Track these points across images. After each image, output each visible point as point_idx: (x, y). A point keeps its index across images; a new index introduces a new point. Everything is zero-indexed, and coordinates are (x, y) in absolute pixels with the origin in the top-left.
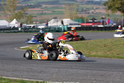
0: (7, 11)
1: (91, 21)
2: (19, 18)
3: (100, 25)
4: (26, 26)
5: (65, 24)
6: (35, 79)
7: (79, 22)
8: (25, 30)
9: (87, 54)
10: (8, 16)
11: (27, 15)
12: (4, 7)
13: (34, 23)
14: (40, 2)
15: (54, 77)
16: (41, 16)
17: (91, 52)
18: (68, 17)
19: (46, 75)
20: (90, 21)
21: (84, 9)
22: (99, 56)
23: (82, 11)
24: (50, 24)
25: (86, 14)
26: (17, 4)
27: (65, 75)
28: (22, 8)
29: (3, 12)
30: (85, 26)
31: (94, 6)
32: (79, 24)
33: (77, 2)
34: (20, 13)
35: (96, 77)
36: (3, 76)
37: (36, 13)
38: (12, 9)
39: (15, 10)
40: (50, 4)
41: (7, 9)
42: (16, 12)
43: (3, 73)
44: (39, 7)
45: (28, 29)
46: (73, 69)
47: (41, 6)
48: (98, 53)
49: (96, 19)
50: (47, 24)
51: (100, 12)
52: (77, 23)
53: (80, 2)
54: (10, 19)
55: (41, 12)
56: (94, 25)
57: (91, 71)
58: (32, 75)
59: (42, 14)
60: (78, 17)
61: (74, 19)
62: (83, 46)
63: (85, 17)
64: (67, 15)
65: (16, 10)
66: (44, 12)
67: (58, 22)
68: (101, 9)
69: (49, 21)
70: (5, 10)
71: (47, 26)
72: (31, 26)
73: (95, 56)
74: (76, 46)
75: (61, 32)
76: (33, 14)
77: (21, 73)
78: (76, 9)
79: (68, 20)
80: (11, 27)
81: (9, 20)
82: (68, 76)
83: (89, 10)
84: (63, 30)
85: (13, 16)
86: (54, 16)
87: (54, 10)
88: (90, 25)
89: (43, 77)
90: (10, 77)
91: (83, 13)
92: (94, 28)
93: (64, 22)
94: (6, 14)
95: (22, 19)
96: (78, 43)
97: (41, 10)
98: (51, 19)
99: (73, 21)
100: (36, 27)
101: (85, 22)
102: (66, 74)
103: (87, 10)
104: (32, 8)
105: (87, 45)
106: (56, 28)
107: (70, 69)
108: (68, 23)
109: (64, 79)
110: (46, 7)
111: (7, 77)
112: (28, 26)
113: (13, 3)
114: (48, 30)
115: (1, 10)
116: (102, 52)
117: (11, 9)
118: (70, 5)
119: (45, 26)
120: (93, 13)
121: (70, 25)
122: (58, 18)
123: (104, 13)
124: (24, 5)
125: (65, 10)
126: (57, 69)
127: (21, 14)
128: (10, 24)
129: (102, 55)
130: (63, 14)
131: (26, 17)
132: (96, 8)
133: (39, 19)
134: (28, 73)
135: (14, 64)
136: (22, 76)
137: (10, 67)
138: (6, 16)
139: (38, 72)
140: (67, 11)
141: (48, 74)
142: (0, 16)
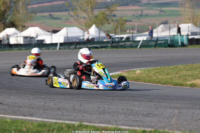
0: (80, 11)
2: (101, 23)
4: (114, 37)
5: (182, 33)
6: (139, 127)
8: (113, 45)
10: (82, 20)
11: (115, 18)
13: (128, 31)
15: (173, 123)
16: (139, 20)
18: (188, 21)
24: (157, 32)
27: (191, 120)
28: (107, 6)
29: (72, 13)
34: (104, 14)
36: (83, 122)
37: (130, 13)
38: (90, 7)
39: (94, 9)
41: (81, 8)
42: (96, 12)
43: (83, 116)
44: (137, 4)
45: (118, 42)
47: (139, 2)
54: (86, 25)
55: (140, 13)
58: (133, 119)
59: (141, 15)
61: (199, 25)
64: (187, 17)
65: (96, 10)
66: (145, 12)
67: (171, 30)
69: (155, 28)
70: (76, 9)
72: (122, 38)
75: (177, 47)
76: (127, 16)
77: (113, 116)
79: (189, 27)
81: (84, 27)
82: (196, 121)
84: (180, 44)
85: (90, 19)
86: (163, 19)
87: (163, 9)
89: (153, 124)
90: (95, 123)
94: (78, 16)
95: (107, 25)
97: (139, 10)
98: (158, 26)
99: (198, 28)
100: (131, 39)
102: (193, 119)
104: (124, 5)
106: (168, 40)
108: (189, 31)
109: (191, 126)
110: (148, 3)
111: (91, 122)
112: (118, 38)
114: (154, 43)
115: (70, 9)
117: (87, 8)
119: (148, 37)
121: (191, 35)
122: (169, 22)
125: (183, 9)
126: (176, 111)
127: (104, 16)
130: (180, 15)
131: (113, 21)
133: (136, 24)
134: (126, 117)
135: (100, 102)
136: (116, 121)
137: (93, 106)
138: (78, 20)
139: (143, 115)
140: (186, 9)
141: (161, 119)
142: (67, 19)
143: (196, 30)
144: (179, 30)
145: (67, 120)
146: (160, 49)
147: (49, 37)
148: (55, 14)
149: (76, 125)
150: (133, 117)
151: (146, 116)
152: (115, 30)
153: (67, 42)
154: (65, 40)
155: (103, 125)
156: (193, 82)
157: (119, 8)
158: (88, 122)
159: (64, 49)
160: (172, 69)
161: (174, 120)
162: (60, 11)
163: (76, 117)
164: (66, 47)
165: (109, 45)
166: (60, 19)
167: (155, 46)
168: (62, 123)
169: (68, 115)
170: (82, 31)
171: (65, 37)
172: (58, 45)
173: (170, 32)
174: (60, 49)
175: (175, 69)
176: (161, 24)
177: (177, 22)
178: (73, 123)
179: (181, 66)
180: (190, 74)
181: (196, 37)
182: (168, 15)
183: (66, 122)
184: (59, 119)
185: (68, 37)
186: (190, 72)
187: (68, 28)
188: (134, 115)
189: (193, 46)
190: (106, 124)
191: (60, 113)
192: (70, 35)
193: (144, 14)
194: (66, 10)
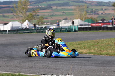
0: (19, 13)
1: (101, 21)
2: (31, 19)
3: (109, 25)
4: (38, 27)
5: (75, 25)
7: (89, 23)
8: (38, 31)
9: (98, 52)
10: (20, 18)
11: (38, 17)
12: (16, 9)
13: (45, 24)
14: (50, 4)
16: (51, 17)
17: (102, 50)
18: (78, 18)
19: (62, 72)
20: (99, 21)
21: (94, 10)
22: (110, 54)
23: (92, 12)
24: (61, 24)
25: (95, 15)
26: (29, 6)
28: (33, 10)
29: (15, 14)
30: (95, 26)
31: (103, 8)
32: (89, 25)
33: (87, 3)
34: (32, 14)
35: (109, 73)
36: (21, 73)
37: (46, 14)
40: (60, 6)
41: (19, 11)
42: (28, 13)
43: (21, 70)
44: (50, 9)
45: (40, 29)
46: (86, 65)
47: (52, 8)
48: (109, 51)
49: (106, 19)
50: (59, 25)
51: (109, 13)
52: (88, 23)
53: (89, 4)
55: (52, 14)
56: (103, 25)
57: (105, 67)
58: (48, 71)
59: (53, 15)
60: (87, 18)
61: (84, 20)
62: (94, 45)
63: (95, 18)
64: (77, 16)
65: (28, 12)
66: (55, 13)
67: (69, 23)
68: (110, 10)
69: (60, 22)
70: (17, 12)
71: (58, 27)
72: (42, 27)
73: (106, 54)
74: (87, 45)
75: (72, 32)
77: (37, 70)
78: (86, 10)
79: (78, 21)
80: (23, 28)
81: (21, 22)
83: (98, 11)
84: (74, 30)
85: (25, 17)
86: (65, 17)
87: (64, 11)
88: (100, 25)
90: (27, 73)
91: (92, 14)
92: (104, 28)
93: (75, 23)
94: (18, 16)
95: (34, 20)
96: (90, 42)
97: (51, 12)
98: (62, 20)
99: (83, 22)
100: (47, 28)
101: (95, 22)
102: (80, 71)
103: (96, 11)
104: (43, 10)
105: (98, 44)
106: (67, 28)
107: (84, 65)
108: (78, 23)
109: (79, 75)
110: (56, 9)
111: (25, 73)
112: (40, 27)
113: (25, 6)
114: (59, 30)
116: (113, 50)
117: (23, 11)
118: (79, 7)
119: (57, 26)
120: (102, 13)
121: (80, 26)
122: (68, 19)
123: (113, 14)
124: (35, 7)
125: (75, 11)
126: (71, 67)
128: (22, 25)
129: (113, 53)
130: (74, 15)
131: (37, 18)
132: (105, 9)
133: (50, 20)
134: (44, 70)
135: (30, 62)
136: (39, 72)
137: (26, 64)
138: (18, 17)
139: (53, 69)
140: (77, 12)
141: (63, 71)
142: (12, 17)
143: (82, 23)
144: (73, 23)
145: (12, 72)
146: (63, 33)
147: (3, 27)
148: (6, 15)
149: (17, 75)
150: (48, 70)
151: (55, 69)
152: (39, 23)
153: (12, 29)
154: (11, 28)
155: (31, 75)
156: (81, 51)
157: (40, 11)
158: (23, 73)
159: (11, 33)
160: (69, 44)
161: (70, 71)
162: (8, 13)
163: (17, 70)
164: (12, 32)
165: (35, 31)
166: (9, 17)
167: (60, 31)
168: (9, 74)
169: (12, 69)
170: (20, 24)
171: (11, 27)
172: (7, 31)
173: (68, 24)
174: (8, 33)
175: (71, 44)
176: (63, 20)
177: (72, 19)
178: (15, 73)
179: (74, 42)
180: (79, 46)
181: (82, 27)
182: (67, 15)
183: (12, 73)
184: (8, 72)
185: (13, 27)
186: (79, 45)
187: (13, 22)
188: (48, 69)
189: (81, 31)
190: (33, 74)
191: (8, 68)
192: (14, 26)
193: (54, 14)
194: (12, 12)
